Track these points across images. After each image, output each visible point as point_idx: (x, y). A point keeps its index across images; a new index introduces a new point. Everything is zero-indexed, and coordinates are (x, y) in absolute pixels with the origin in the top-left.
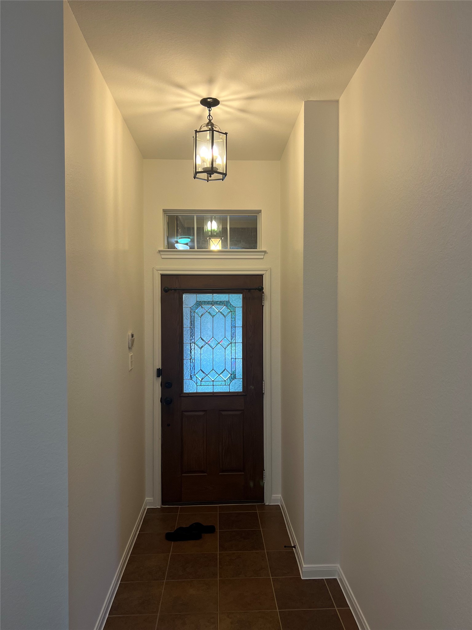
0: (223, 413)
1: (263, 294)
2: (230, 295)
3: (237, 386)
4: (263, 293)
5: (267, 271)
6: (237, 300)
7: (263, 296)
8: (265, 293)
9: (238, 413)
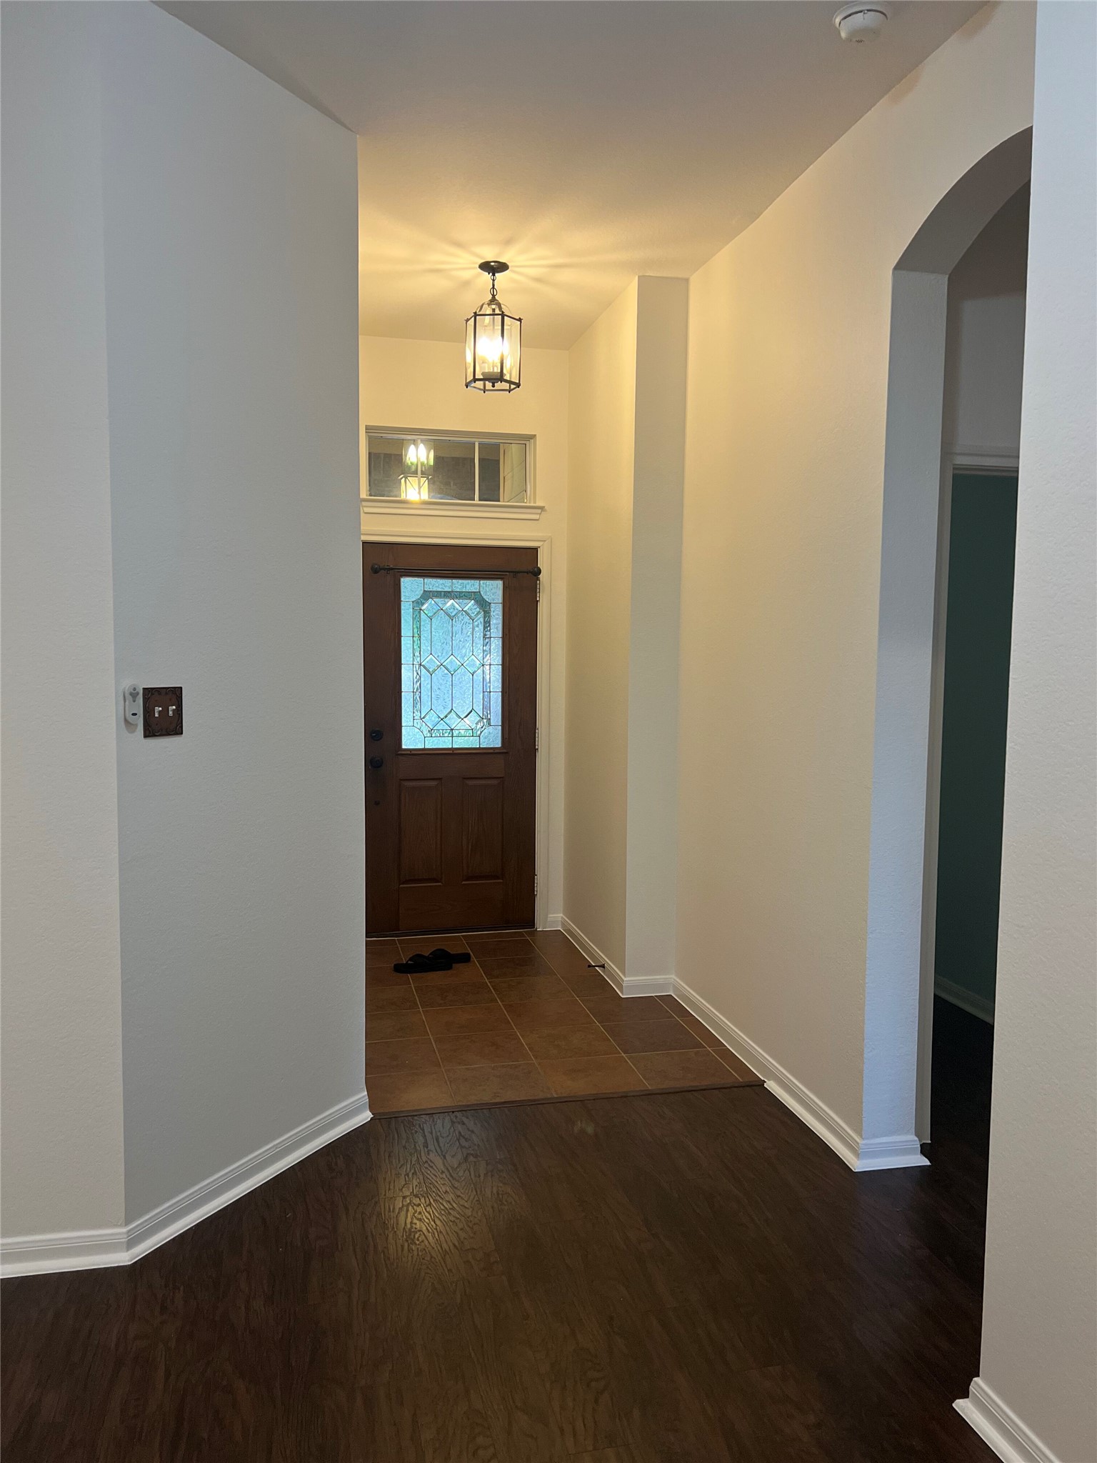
0: (470, 783)
1: (538, 582)
2: (482, 582)
3: (491, 737)
4: (538, 579)
5: (545, 541)
6: (493, 590)
7: (538, 586)
8: (541, 579)
9: (495, 782)
